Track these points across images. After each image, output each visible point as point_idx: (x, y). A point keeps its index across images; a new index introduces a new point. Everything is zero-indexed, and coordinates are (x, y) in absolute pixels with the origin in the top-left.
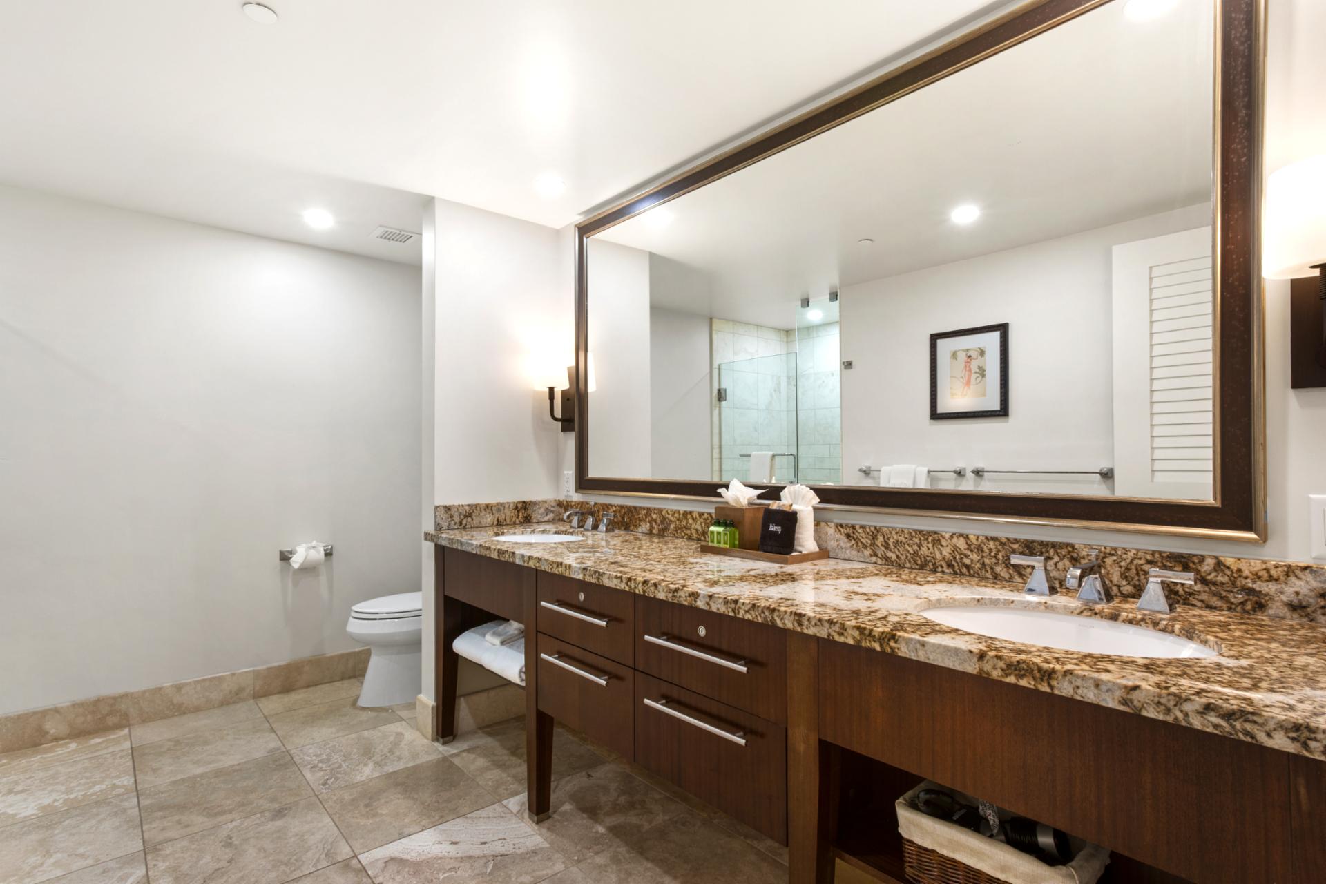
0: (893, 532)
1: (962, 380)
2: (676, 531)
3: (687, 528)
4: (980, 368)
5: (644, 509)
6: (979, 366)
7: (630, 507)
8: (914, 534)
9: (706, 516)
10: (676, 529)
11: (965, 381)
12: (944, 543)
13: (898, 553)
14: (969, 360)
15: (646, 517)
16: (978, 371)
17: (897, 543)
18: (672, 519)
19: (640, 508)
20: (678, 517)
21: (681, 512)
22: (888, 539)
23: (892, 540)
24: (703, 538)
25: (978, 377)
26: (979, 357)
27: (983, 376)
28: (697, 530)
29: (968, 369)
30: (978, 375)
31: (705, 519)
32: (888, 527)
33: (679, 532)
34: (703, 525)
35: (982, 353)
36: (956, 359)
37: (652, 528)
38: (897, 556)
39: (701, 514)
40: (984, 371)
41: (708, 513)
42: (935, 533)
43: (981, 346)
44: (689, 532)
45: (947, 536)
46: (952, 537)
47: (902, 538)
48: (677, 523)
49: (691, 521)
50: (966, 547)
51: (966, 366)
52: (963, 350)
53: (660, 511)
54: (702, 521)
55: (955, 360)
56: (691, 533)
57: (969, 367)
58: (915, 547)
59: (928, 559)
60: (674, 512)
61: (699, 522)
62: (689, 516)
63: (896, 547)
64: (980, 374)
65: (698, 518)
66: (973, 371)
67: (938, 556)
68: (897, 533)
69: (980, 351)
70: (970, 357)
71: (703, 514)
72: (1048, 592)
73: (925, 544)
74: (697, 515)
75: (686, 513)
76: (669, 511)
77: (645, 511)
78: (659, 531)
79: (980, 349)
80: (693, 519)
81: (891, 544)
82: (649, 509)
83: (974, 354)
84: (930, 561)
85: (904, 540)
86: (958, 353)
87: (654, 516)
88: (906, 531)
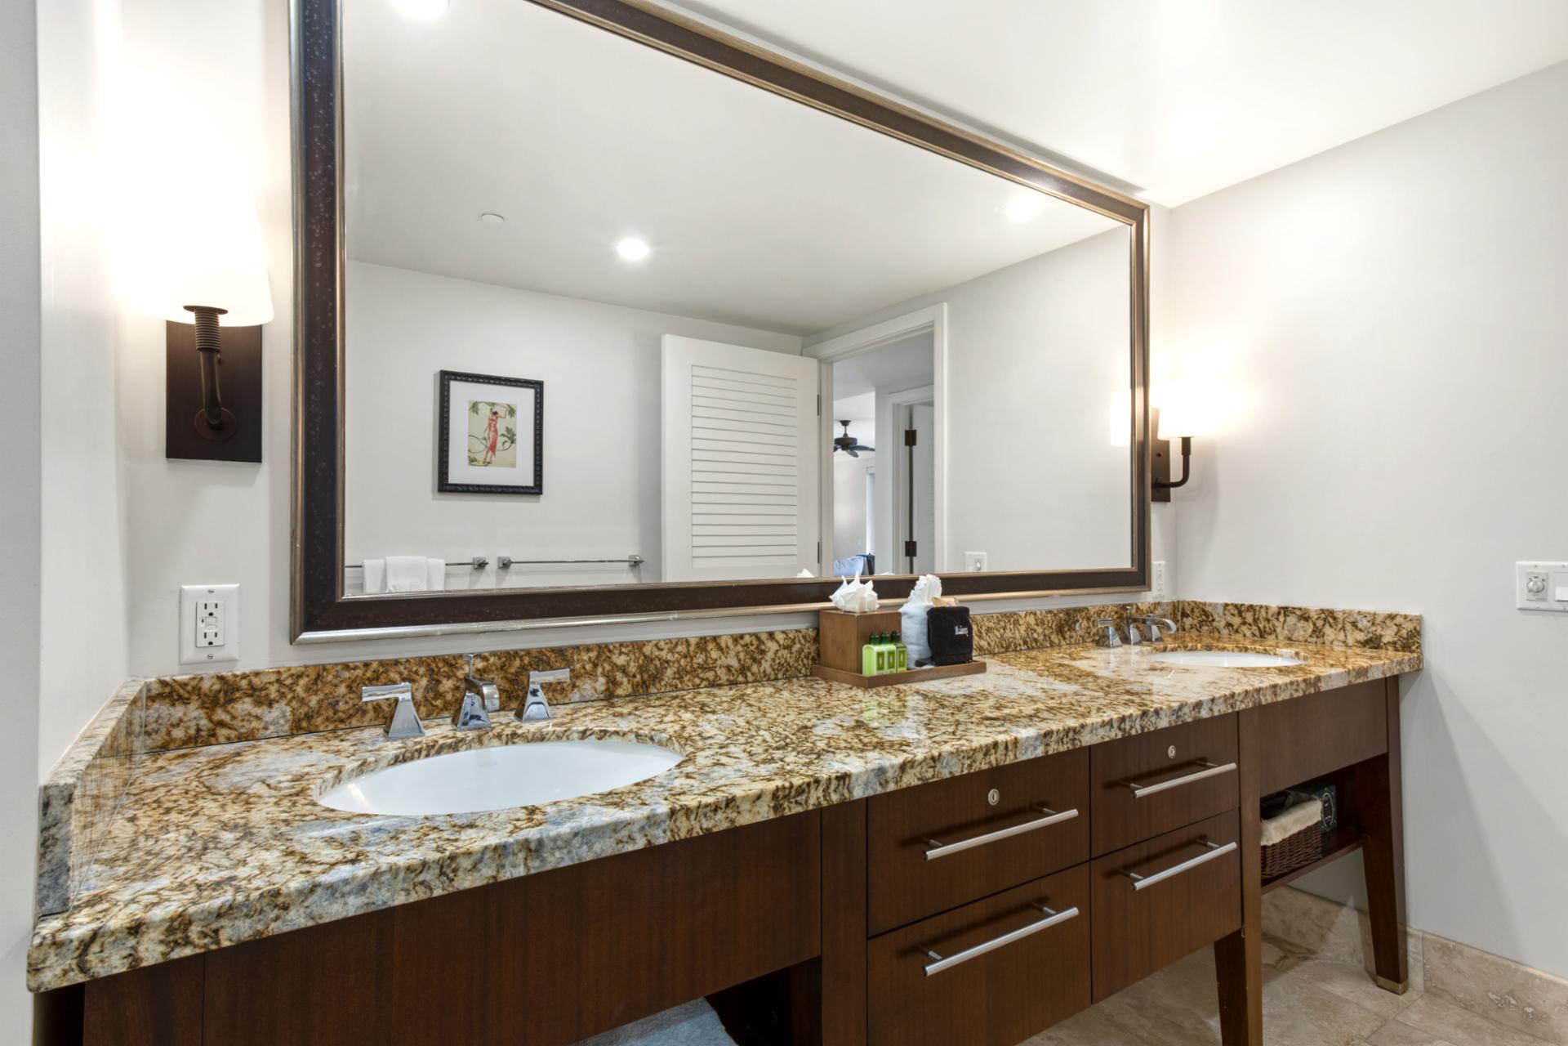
0: (985, 619)
1: (484, 442)
2: (681, 678)
3: (704, 668)
4: (508, 430)
5: (588, 649)
6: (507, 428)
7: (541, 651)
8: (1000, 618)
9: (747, 639)
10: (680, 674)
11: (488, 445)
12: (1021, 622)
13: (989, 640)
14: (494, 418)
15: (595, 666)
16: (506, 433)
17: (989, 630)
18: (669, 657)
19: (577, 648)
20: (685, 650)
21: (693, 642)
22: (981, 628)
23: (984, 628)
24: (741, 678)
25: (506, 441)
26: (508, 417)
27: (513, 442)
28: (729, 668)
29: (492, 428)
30: (506, 439)
31: (746, 645)
32: (980, 615)
33: (686, 679)
34: (742, 656)
35: (512, 412)
36: (477, 413)
37: (612, 682)
38: (989, 644)
39: (737, 639)
40: (514, 435)
41: (751, 635)
42: (1015, 614)
43: (511, 403)
44: (710, 675)
45: (1023, 614)
46: (1026, 615)
47: (991, 625)
48: (683, 662)
49: (714, 654)
50: (1035, 622)
51: (490, 425)
52: (487, 403)
53: (638, 646)
54: (739, 648)
55: (475, 414)
56: (716, 676)
57: (495, 426)
58: (1002, 631)
59: (1011, 640)
60: (674, 644)
61: (732, 653)
62: (711, 646)
63: (987, 634)
64: (509, 438)
65: (731, 646)
66: (499, 433)
67: (1018, 636)
68: (988, 619)
69: (509, 409)
70: (495, 413)
71: (742, 637)
72: (1120, 643)
73: (1008, 625)
74: (730, 642)
75: (702, 643)
76: (662, 644)
77: (593, 655)
78: (635, 687)
79: (509, 406)
80: (720, 649)
81: (983, 631)
82: (604, 650)
83: (501, 411)
84: (1012, 642)
85: (993, 626)
86: (480, 406)
87: (621, 660)
88: (995, 616)
